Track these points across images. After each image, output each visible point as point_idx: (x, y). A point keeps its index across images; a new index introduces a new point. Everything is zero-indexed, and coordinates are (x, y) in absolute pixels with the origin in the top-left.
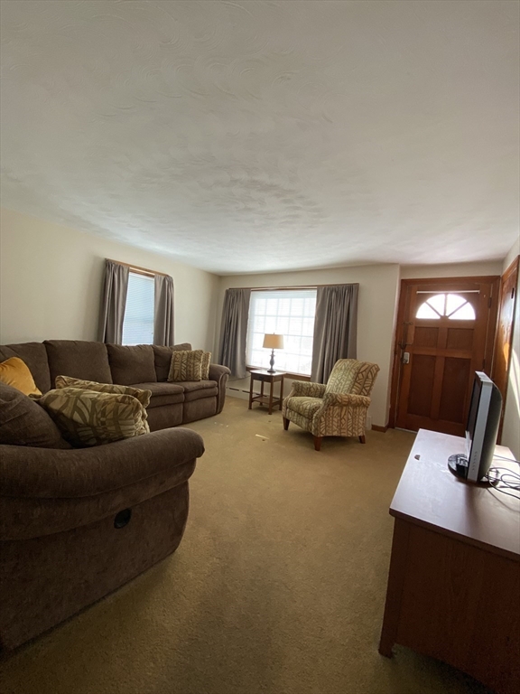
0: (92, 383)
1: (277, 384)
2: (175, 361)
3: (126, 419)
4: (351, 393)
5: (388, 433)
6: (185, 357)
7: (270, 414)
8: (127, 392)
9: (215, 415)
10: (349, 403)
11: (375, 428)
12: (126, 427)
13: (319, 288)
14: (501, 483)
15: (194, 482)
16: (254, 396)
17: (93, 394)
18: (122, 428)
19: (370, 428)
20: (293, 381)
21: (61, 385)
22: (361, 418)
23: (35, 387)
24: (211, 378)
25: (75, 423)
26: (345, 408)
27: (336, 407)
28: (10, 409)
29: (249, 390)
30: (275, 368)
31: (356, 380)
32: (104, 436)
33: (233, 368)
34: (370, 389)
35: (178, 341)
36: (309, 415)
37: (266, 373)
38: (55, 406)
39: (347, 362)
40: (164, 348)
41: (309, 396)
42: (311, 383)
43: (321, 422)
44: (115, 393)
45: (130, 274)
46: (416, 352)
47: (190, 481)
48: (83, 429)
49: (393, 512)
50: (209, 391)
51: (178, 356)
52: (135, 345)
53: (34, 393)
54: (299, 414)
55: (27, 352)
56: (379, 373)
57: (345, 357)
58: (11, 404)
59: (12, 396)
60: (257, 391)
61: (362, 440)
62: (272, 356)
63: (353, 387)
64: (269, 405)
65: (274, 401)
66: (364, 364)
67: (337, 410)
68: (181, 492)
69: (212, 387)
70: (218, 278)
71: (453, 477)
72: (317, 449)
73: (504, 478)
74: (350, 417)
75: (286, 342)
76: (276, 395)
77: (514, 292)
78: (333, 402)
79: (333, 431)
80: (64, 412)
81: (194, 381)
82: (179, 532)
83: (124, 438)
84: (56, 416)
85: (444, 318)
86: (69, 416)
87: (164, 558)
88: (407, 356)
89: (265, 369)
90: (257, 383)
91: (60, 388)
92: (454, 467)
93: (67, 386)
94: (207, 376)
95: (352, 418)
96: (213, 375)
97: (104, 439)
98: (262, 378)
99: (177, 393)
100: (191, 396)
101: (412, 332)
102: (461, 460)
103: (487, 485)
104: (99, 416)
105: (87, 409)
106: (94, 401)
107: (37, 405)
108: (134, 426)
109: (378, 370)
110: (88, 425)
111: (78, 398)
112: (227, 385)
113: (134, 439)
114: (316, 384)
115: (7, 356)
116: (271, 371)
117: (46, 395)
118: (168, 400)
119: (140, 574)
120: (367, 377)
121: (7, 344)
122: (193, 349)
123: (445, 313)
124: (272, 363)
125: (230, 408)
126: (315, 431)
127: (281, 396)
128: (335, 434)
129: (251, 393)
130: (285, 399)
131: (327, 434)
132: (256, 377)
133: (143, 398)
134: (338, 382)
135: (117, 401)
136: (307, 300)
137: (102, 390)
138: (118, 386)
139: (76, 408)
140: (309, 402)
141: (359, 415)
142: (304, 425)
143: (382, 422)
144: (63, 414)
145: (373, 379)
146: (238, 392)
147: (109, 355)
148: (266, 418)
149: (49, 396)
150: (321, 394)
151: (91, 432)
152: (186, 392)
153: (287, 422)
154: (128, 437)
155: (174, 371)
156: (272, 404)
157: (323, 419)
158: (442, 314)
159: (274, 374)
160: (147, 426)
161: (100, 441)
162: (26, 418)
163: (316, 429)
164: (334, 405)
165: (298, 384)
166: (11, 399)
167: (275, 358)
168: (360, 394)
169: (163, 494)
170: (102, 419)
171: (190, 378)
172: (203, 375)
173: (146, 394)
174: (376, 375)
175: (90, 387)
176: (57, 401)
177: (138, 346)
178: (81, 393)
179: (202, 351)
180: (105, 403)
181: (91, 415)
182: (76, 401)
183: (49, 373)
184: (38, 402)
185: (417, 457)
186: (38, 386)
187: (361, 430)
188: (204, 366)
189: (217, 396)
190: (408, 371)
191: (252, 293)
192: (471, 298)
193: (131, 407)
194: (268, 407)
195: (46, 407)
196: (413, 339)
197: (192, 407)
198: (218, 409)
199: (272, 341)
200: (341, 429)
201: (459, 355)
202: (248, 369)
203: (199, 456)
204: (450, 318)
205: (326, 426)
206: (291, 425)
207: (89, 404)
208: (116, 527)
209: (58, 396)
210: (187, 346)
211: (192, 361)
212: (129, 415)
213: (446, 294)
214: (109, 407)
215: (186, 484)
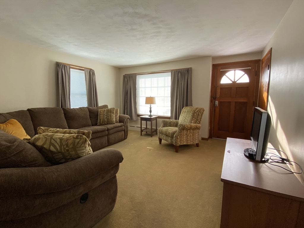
0: (58, 129)
1: (154, 122)
2: (100, 114)
3: (80, 147)
4: (191, 123)
5: (209, 141)
6: (106, 112)
7: (152, 137)
8: (78, 132)
9: (124, 140)
10: (191, 128)
11: (203, 139)
12: (80, 152)
13: (172, 71)
14: (270, 160)
15: (119, 176)
16: (143, 129)
17: (60, 135)
18: (79, 152)
19: (200, 140)
20: (162, 120)
21: (41, 132)
22: (197, 135)
23: (26, 134)
24: (120, 122)
25: (52, 152)
26: (189, 131)
27: (185, 131)
28: (13, 148)
29: (140, 126)
30: (152, 114)
31: (193, 116)
32: (68, 157)
33: (131, 115)
34: (200, 120)
35: (100, 104)
36: (172, 135)
37: (148, 117)
38: (39, 143)
39: (188, 108)
40: (93, 108)
41: (170, 126)
42: (171, 120)
43: (178, 138)
44: (72, 134)
45: (71, 69)
46: (221, 100)
47: (117, 175)
48: (57, 154)
49: (223, 180)
50: (120, 128)
51: (101, 112)
52: (78, 107)
53: (26, 138)
54: (167, 136)
55: (19, 115)
56: (204, 112)
57: (187, 105)
58: (14, 145)
59: (13, 141)
60: (144, 126)
61: (197, 145)
62: (151, 108)
63: (192, 120)
64: (151, 133)
65: (153, 130)
66: (197, 108)
67: (185, 132)
68: (113, 181)
69: (121, 126)
70: (118, 69)
71: (247, 160)
72: (177, 151)
73: (272, 158)
74: (192, 135)
75: (157, 100)
76: (154, 127)
77: (269, 67)
78: (183, 128)
79: (184, 142)
80: (45, 146)
81: (112, 124)
82: (114, 201)
83: (79, 157)
84: (40, 149)
85: (234, 83)
86: (48, 148)
87: (107, 214)
88: (217, 103)
89: (147, 115)
90: (144, 122)
91: (41, 133)
92: (247, 155)
93: (44, 132)
94: (118, 121)
95: (193, 135)
96: (121, 120)
97: (69, 159)
98: (146, 119)
99: (103, 131)
100: (111, 131)
101: (219, 91)
102: (250, 151)
103: (264, 162)
104: (65, 147)
105: (58, 144)
106: (61, 139)
107: (29, 145)
108: (85, 150)
109: (204, 110)
110: (59, 152)
111: (52, 138)
112: (129, 125)
113: (85, 156)
114: (173, 120)
115: (8, 118)
116: (150, 116)
117: (33, 138)
118: (99, 135)
119: (96, 224)
120: (199, 115)
121: (7, 112)
122: (109, 107)
123: (234, 80)
124: (151, 112)
125: (131, 136)
126: (175, 143)
127: (156, 127)
128: (185, 143)
129: (141, 127)
130: (159, 129)
131: (181, 144)
132: (143, 119)
133: (88, 135)
134: (184, 118)
135: (74, 138)
136: (166, 78)
137: (65, 133)
138: (73, 130)
139: (51, 144)
140: (171, 129)
141: (196, 133)
142: (169, 141)
143: (206, 136)
144: (44, 148)
145: (202, 115)
146: (134, 128)
147: (65, 114)
148: (150, 139)
149: (35, 138)
150: (176, 125)
151: (61, 156)
152: (108, 130)
153: (160, 140)
154: (82, 157)
155: (100, 119)
156: (152, 132)
157: (179, 137)
158: (233, 81)
159: (152, 117)
160: (91, 149)
161: (67, 160)
162: (23, 153)
163: (176, 142)
164: (183, 130)
165: (165, 121)
166: (13, 142)
167: (152, 109)
168: (195, 123)
169: (104, 183)
170: (67, 148)
171: (109, 122)
172: (116, 120)
173: (89, 133)
174: (203, 113)
175: (57, 132)
176: (40, 141)
177: (80, 108)
178: (53, 135)
179: (114, 108)
180: (67, 139)
181: (60, 147)
182: (51, 140)
183: (33, 126)
184: (29, 143)
185: (229, 152)
186: (28, 133)
187: (196, 141)
188: (116, 116)
189: (124, 131)
190: (217, 110)
191: (137, 76)
192: (247, 72)
193: (82, 140)
194: (150, 133)
195: (33, 144)
196: (219, 94)
197: (112, 137)
198: (125, 137)
199: (150, 101)
200: (187, 141)
201: (242, 100)
202: (139, 116)
203: (121, 162)
204: (237, 82)
205: (180, 140)
206: (163, 141)
207: (58, 141)
208: (81, 202)
209: (40, 138)
210: (106, 106)
211: (109, 114)
212: (82, 144)
213: (235, 70)
214: (70, 142)
215: (115, 177)
